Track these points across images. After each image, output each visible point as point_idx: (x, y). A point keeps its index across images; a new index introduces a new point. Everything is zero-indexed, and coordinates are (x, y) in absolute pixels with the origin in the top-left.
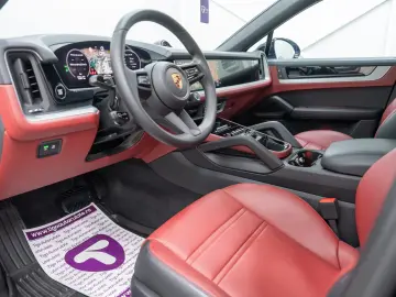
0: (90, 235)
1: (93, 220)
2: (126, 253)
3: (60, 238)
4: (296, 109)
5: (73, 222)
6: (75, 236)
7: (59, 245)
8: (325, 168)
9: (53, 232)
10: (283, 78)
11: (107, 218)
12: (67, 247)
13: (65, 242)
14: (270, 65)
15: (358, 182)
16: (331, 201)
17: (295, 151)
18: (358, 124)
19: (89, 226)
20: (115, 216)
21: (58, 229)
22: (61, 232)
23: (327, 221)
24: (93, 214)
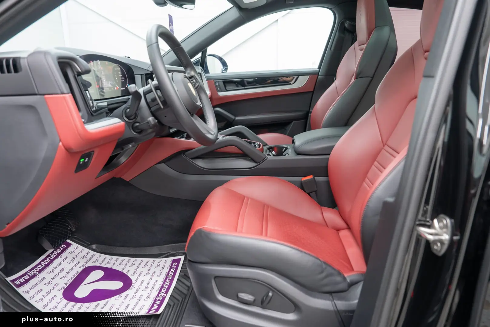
0: (78, 270)
1: (74, 255)
2: (129, 275)
3: (46, 281)
4: (237, 118)
5: (52, 261)
6: (62, 275)
7: (50, 287)
8: (298, 154)
9: (34, 276)
10: (222, 91)
11: (86, 250)
12: (59, 287)
13: (54, 282)
14: (209, 79)
15: (328, 159)
16: (310, 177)
17: (265, 148)
18: (292, 124)
19: (72, 261)
20: (94, 247)
21: (40, 271)
22: (44, 274)
23: (309, 194)
24: (70, 249)
